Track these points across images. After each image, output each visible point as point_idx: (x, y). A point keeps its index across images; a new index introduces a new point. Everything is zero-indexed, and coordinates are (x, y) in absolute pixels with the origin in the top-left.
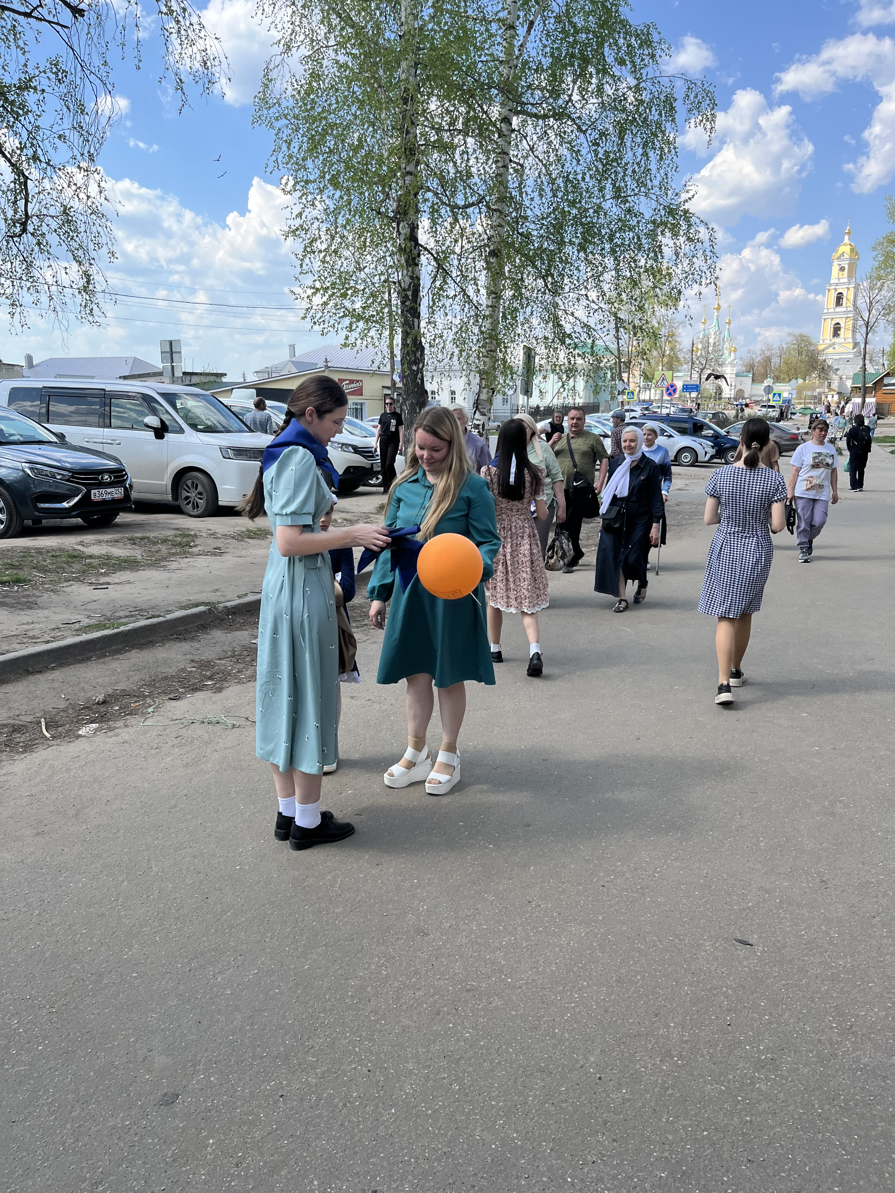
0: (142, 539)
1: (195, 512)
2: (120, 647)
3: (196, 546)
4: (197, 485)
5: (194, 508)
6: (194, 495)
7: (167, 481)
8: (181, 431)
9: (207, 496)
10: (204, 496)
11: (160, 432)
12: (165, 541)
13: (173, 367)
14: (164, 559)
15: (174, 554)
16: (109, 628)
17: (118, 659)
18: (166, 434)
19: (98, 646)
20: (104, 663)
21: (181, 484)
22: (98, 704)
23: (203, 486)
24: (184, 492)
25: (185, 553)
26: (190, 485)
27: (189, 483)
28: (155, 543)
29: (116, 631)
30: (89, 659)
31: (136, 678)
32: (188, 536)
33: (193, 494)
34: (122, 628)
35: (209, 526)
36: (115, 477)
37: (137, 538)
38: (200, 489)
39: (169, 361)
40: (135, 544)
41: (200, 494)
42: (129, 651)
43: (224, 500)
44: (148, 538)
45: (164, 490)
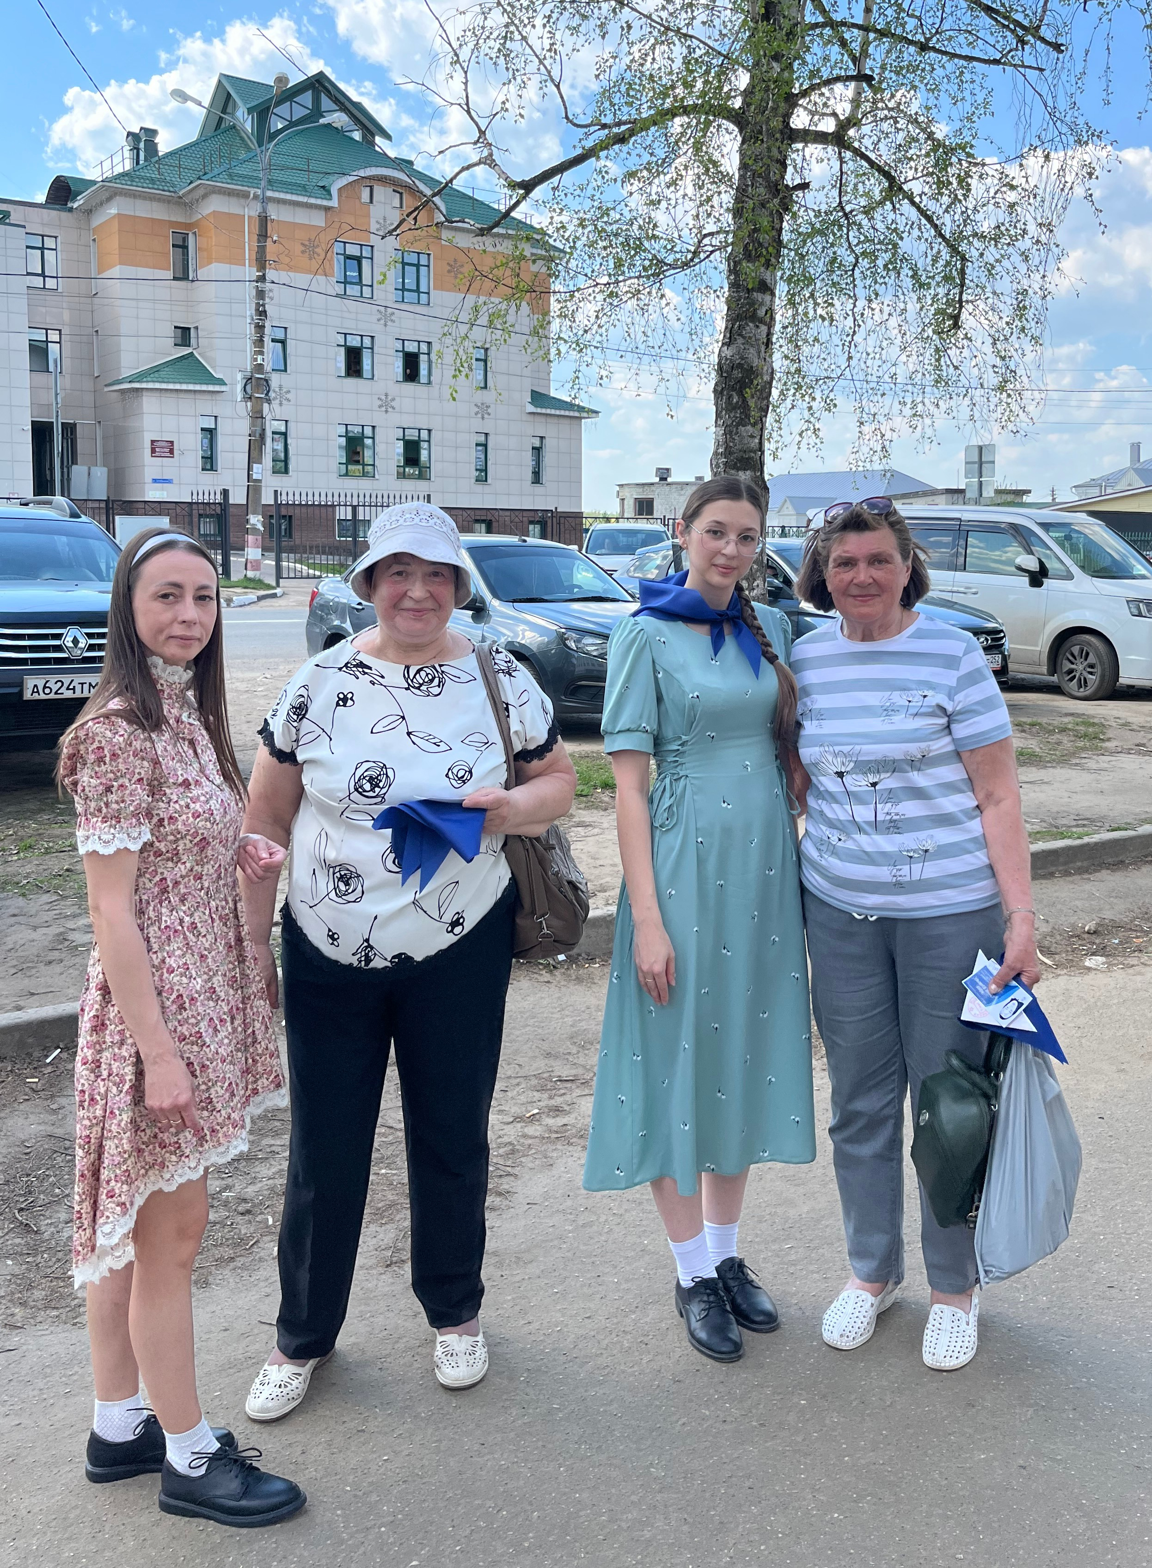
0: (1033, 725)
1: (1082, 692)
2: (1085, 864)
3: (1109, 740)
4: (1087, 654)
5: (1080, 687)
6: (1081, 667)
7: (1043, 645)
8: (1069, 577)
9: (1103, 670)
10: (1098, 670)
11: (1037, 578)
12: (1063, 730)
13: (981, 483)
14: (1073, 754)
15: (1084, 749)
16: (1069, 837)
17: (1089, 879)
18: (1045, 580)
19: (1061, 860)
20: (1072, 882)
21: (1062, 651)
22: (1088, 933)
23: (1098, 656)
24: (1065, 662)
25: (1096, 748)
26: (1076, 653)
27: (1076, 650)
28: (1051, 732)
29: (1078, 842)
30: (1051, 875)
31: (1121, 905)
32: (1094, 725)
33: (1079, 667)
34: (1086, 840)
35: (1116, 713)
36: (992, 639)
37: (1025, 723)
38: (1092, 659)
39: (977, 475)
40: (1023, 731)
41: (1092, 666)
42: (1099, 871)
43: (1128, 676)
44: (1040, 724)
45: (1036, 659)
